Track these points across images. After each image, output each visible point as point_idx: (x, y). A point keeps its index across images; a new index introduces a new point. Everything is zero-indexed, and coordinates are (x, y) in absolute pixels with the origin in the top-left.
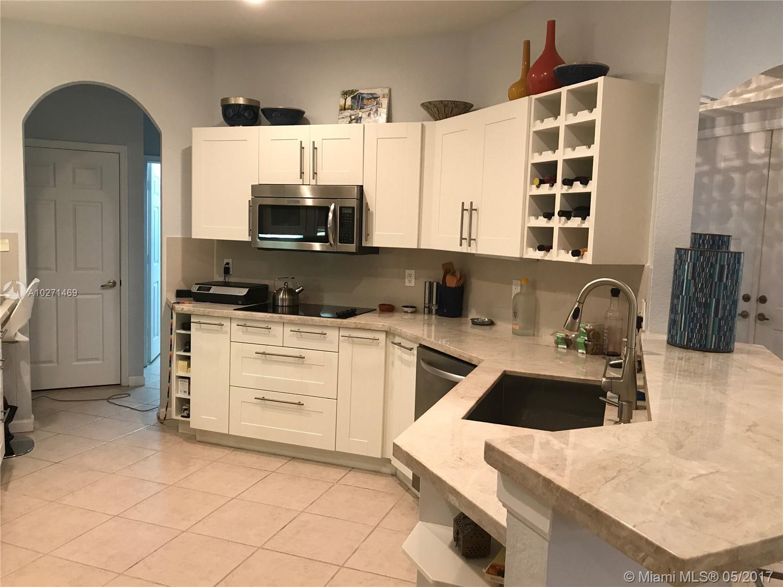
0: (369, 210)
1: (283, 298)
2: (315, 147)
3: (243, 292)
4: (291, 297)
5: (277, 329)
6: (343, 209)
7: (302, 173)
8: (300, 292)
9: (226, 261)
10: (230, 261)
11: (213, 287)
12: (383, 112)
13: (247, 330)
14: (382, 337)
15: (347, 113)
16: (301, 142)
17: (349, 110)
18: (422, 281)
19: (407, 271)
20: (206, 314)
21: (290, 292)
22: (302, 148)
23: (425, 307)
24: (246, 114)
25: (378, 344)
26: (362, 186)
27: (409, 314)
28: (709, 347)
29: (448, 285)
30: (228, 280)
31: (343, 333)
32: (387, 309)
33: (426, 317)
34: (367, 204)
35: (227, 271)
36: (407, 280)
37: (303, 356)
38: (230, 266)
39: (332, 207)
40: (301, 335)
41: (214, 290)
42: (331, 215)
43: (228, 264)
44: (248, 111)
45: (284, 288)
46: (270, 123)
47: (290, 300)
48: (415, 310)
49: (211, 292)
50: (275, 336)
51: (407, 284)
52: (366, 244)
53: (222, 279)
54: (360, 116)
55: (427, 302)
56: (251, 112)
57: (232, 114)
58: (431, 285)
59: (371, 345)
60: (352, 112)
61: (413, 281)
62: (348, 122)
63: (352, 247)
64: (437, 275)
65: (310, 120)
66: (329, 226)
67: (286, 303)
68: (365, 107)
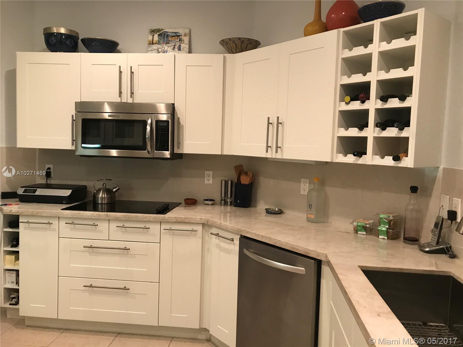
0: (180, 123)
1: (102, 198)
2: (132, 71)
3: (67, 193)
4: (109, 196)
5: (103, 226)
6: (159, 122)
7: (120, 93)
8: (116, 191)
9: (47, 166)
10: (51, 166)
11: (38, 189)
12: (185, 46)
13: (74, 227)
14: (199, 228)
15: (155, 47)
16: (120, 67)
17: (157, 45)
18: (218, 180)
19: (206, 172)
20: (35, 214)
21: (108, 191)
22: (121, 72)
23: (222, 200)
24: (68, 42)
25: (196, 234)
26: (174, 104)
27: (210, 206)
29: (242, 183)
30: (50, 182)
31: (164, 226)
32: (191, 202)
33: (223, 207)
34: (179, 118)
35: (48, 175)
36: (206, 179)
37: (128, 247)
38: (52, 170)
39: (149, 121)
40: (126, 230)
41: (40, 192)
42: (148, 128)
43: (49, 169)
44: (70, 39)
45: (103, 188)
46: (89, 52)
47: (108, 198)
48: (212, 202)
49: (37, 193)
50: (101, 231)
51: (206, 182)
52: (177, 151)
53: (43, 182)
54: (166, 49)
55: (223, 196)
56: (72, 41)
57: (55, 41)
58: (226, 183)
59: (190, 236)
60: (159, 46)
61: (211, 179)
63: (167, 154)
64: (232, 175)
66: (147, 137)
67: (105, 201)
68: (170, 43)
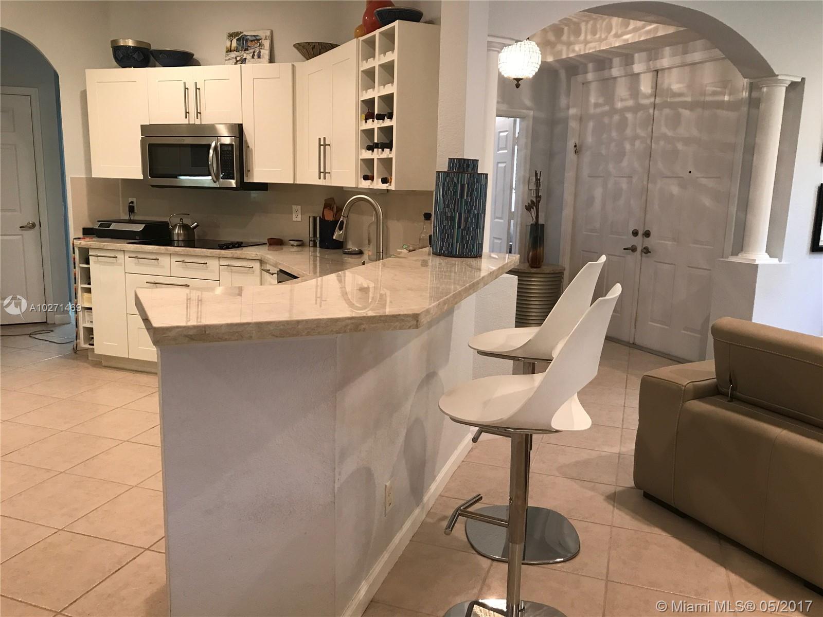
0: (249, 147)
1: (178, 233)
2: (198, 87)
3: (140, 228)
4: (186, 232)
5: (165, 261)
6: (223, 146)
7: (187, 113)
8: (195, 227)
9: (130, 200)
10: (134, 200)
11: (113, 223)
12: (265, 53)
13: (139, 261)
14: (257, 265)
15: (233, 54)
16: (185, 83)
17: (235, 52)
18: (307, 215)
19: (294, 207)
20: (102, 247)
21: (185, 227)
22: (186, 89)
23: (310, 241)
24: (135, 56)
25: (254, 272)
26: (242, 124)
27: (295, 248)
28: (455, 253)
29: (327, 219)
30: (131, 217)
31: (223, 262)
32: (276, 243)
33: (312, 249)
34: (246, 141)
35: (131, 210)
36: (294, 216)
37: (188, 284)
38: (135, 205)
39: (213, 145)
40: (186, 265)
41: (114, 227)
42: (211, 151)
43: (132, 202)
44: (137, 52)
45: (180, 224)
47: (184, 234)
48: (301, 244)
49: (111, 228)
50: (163, 267)
51: (295, 219)
52: (247, 180)
53: (127, 218)
54: (244, 57)
55: (312, 236)
56: (140, 53)
57: (121, 56)
58: (315, 218)
59: (247, 273)
60: (237, 54)
61: (300, 216)
62: (234, 63)
63: (233, 183)
64: (317, 209)
65: (200, 62)
66: (210, 163)
67: (181, 238)
